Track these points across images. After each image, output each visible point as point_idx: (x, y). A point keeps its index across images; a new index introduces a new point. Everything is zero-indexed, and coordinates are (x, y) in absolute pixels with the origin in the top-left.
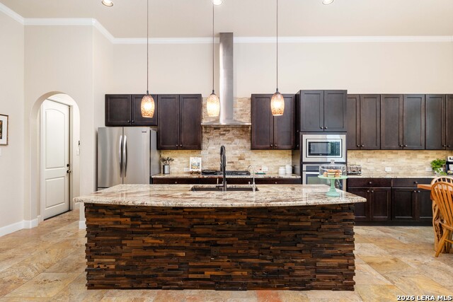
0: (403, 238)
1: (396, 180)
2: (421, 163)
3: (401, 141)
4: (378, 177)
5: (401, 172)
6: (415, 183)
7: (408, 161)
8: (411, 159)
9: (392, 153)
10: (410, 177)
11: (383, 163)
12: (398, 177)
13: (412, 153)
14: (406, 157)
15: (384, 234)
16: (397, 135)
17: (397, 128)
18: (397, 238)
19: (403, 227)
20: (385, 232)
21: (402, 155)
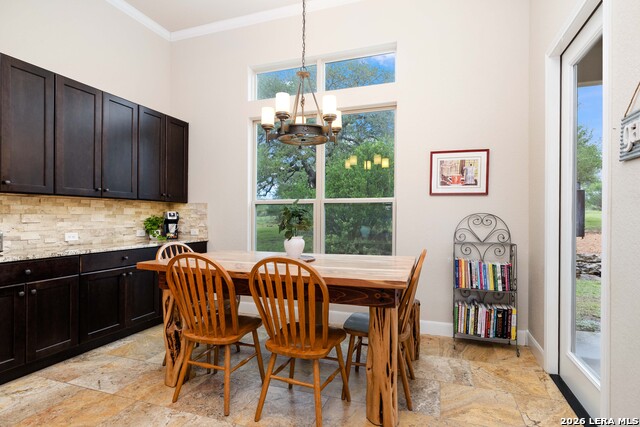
0: (106, 378)
1: (90, 257)
2: (130, 223)
3: (98, 180)
4: (47, 255)
5: (96, 241)
6: (123, 259)
7: (109, 220)
8: (114, 216)
9: (80, 204)
10: (115, 249)
11: (60, 224)
12: (93, 251)
13: (116, 205)
14: (105, 212)
15: (62, 386)
16: (90, 167)
17: (91, 153)
18: (94, 386)
19: (102, 350)
20: (65, 380)
21: (100, 209)
